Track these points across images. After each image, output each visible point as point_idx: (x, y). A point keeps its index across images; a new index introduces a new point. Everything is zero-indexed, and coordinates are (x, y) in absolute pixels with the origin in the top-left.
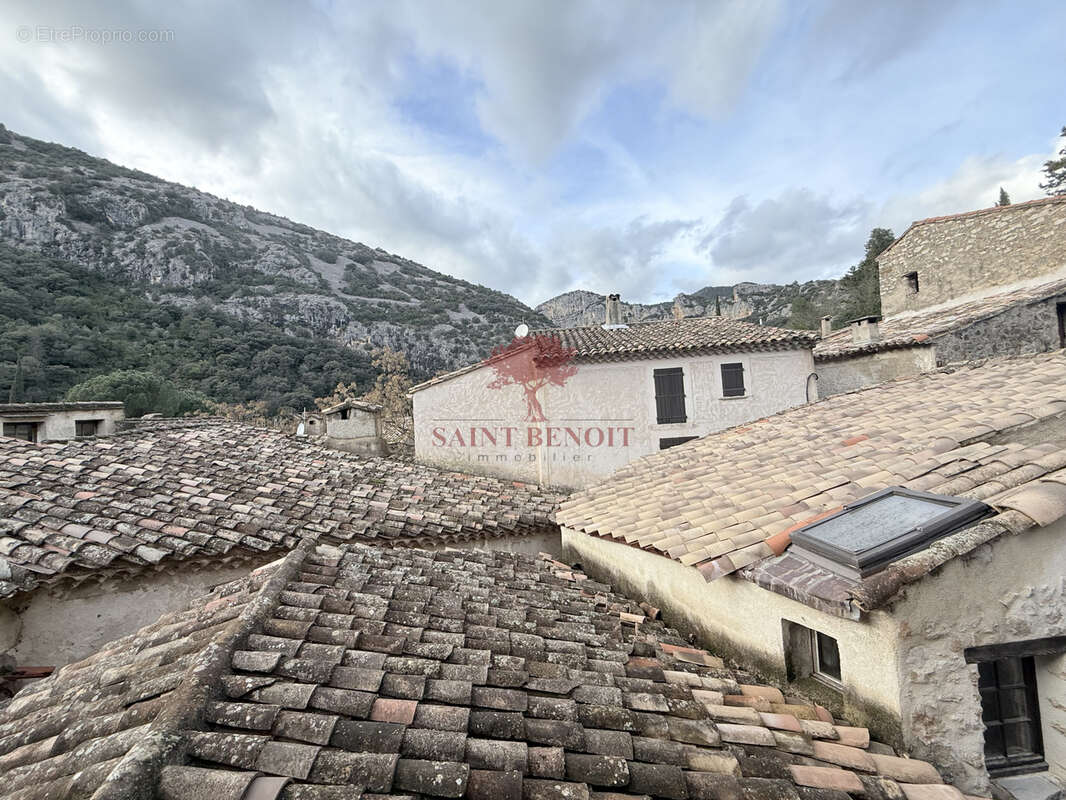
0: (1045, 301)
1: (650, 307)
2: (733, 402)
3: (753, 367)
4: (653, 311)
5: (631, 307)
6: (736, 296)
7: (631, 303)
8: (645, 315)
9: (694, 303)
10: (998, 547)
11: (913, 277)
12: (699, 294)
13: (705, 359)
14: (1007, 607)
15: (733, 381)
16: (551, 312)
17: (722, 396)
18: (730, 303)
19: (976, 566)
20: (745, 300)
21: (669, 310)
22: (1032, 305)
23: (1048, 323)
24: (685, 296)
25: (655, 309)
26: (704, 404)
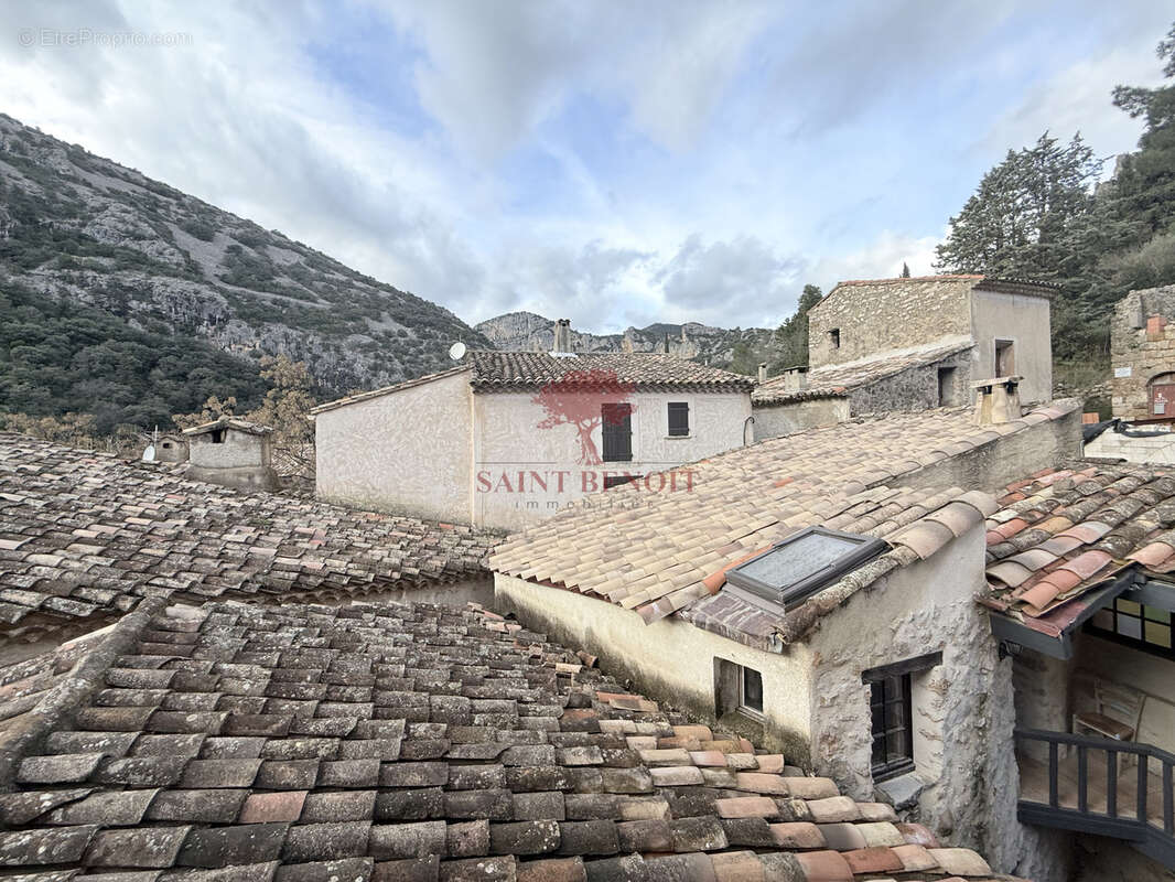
0: (930, 365)
1: (600, 339)
2: (678, 442)
3: (698, 407)
4: (603, 343)
5: (580, 336)
6: (684, 336)
7: (580, 332)
8: (595, 346)
9: (644, 338)
10: (891, 577)
11: (836, 333)
12: (649, 330)
13: (653, 396)
14: (895, 632)
15: (678, 422)
16: (493, 333)
17: (667, 435)
18: (677, 342)
19: (874, 595)
20: (692, 341)
21: (618, 343)
22: (921, 368)
23: (931, 384)
24: (635, 330)
25: (605, 340)
26: (650, 442)
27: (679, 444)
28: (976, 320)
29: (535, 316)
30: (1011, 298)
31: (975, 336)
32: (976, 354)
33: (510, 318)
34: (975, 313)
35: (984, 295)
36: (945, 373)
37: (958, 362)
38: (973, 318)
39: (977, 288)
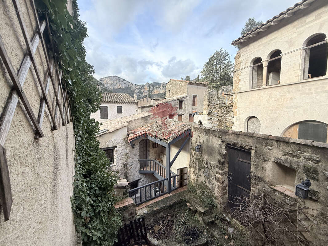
0: (177, 100)
1: (138, 85)
2: (119, 115)
3: (125, 107)
4: (139, 87)
5: (132, 85)
6: (162, 86)
7: (132, 83)
8: (137, 88)
9: (151, 86)
10: (105, 135)
11: (170, 91)
12: (152, 84)
13: (113, 104)
14: (106, 143)
15: (120, 110)
16: (105, 81)
17: (117, 113)
18: (160, 88)
19: (101, 138)
20: (164, 88)
21: (143, 87)
22: (175, 100)
23: (178, 104)
24: (148, 84)
25: (140, 86)
26: (112, 115)
27: (120, 115)
28: (188, 91)
29: (119, 77)
30: (197, 86)
31: (188, 94)
32: (188, 98)
33: (111, 77)
34: (188, 89)
35: (190, 85)
36: (181, 102)
37: (184, 99)
38: (188, 90)
39: (188, 84)
